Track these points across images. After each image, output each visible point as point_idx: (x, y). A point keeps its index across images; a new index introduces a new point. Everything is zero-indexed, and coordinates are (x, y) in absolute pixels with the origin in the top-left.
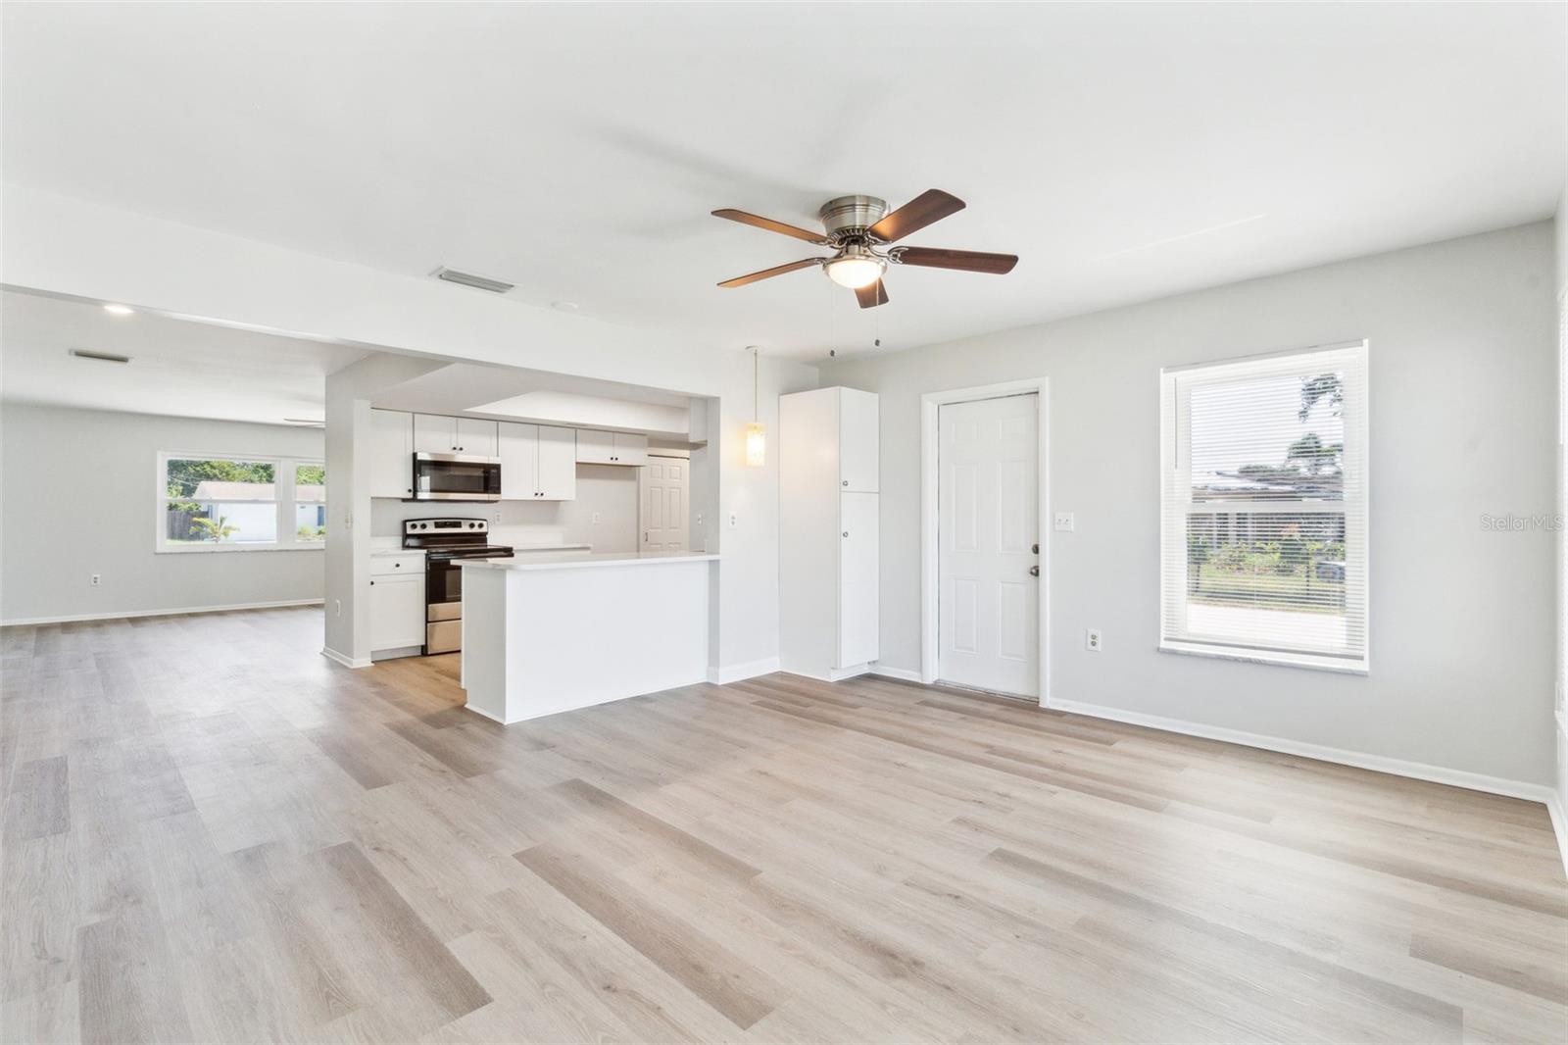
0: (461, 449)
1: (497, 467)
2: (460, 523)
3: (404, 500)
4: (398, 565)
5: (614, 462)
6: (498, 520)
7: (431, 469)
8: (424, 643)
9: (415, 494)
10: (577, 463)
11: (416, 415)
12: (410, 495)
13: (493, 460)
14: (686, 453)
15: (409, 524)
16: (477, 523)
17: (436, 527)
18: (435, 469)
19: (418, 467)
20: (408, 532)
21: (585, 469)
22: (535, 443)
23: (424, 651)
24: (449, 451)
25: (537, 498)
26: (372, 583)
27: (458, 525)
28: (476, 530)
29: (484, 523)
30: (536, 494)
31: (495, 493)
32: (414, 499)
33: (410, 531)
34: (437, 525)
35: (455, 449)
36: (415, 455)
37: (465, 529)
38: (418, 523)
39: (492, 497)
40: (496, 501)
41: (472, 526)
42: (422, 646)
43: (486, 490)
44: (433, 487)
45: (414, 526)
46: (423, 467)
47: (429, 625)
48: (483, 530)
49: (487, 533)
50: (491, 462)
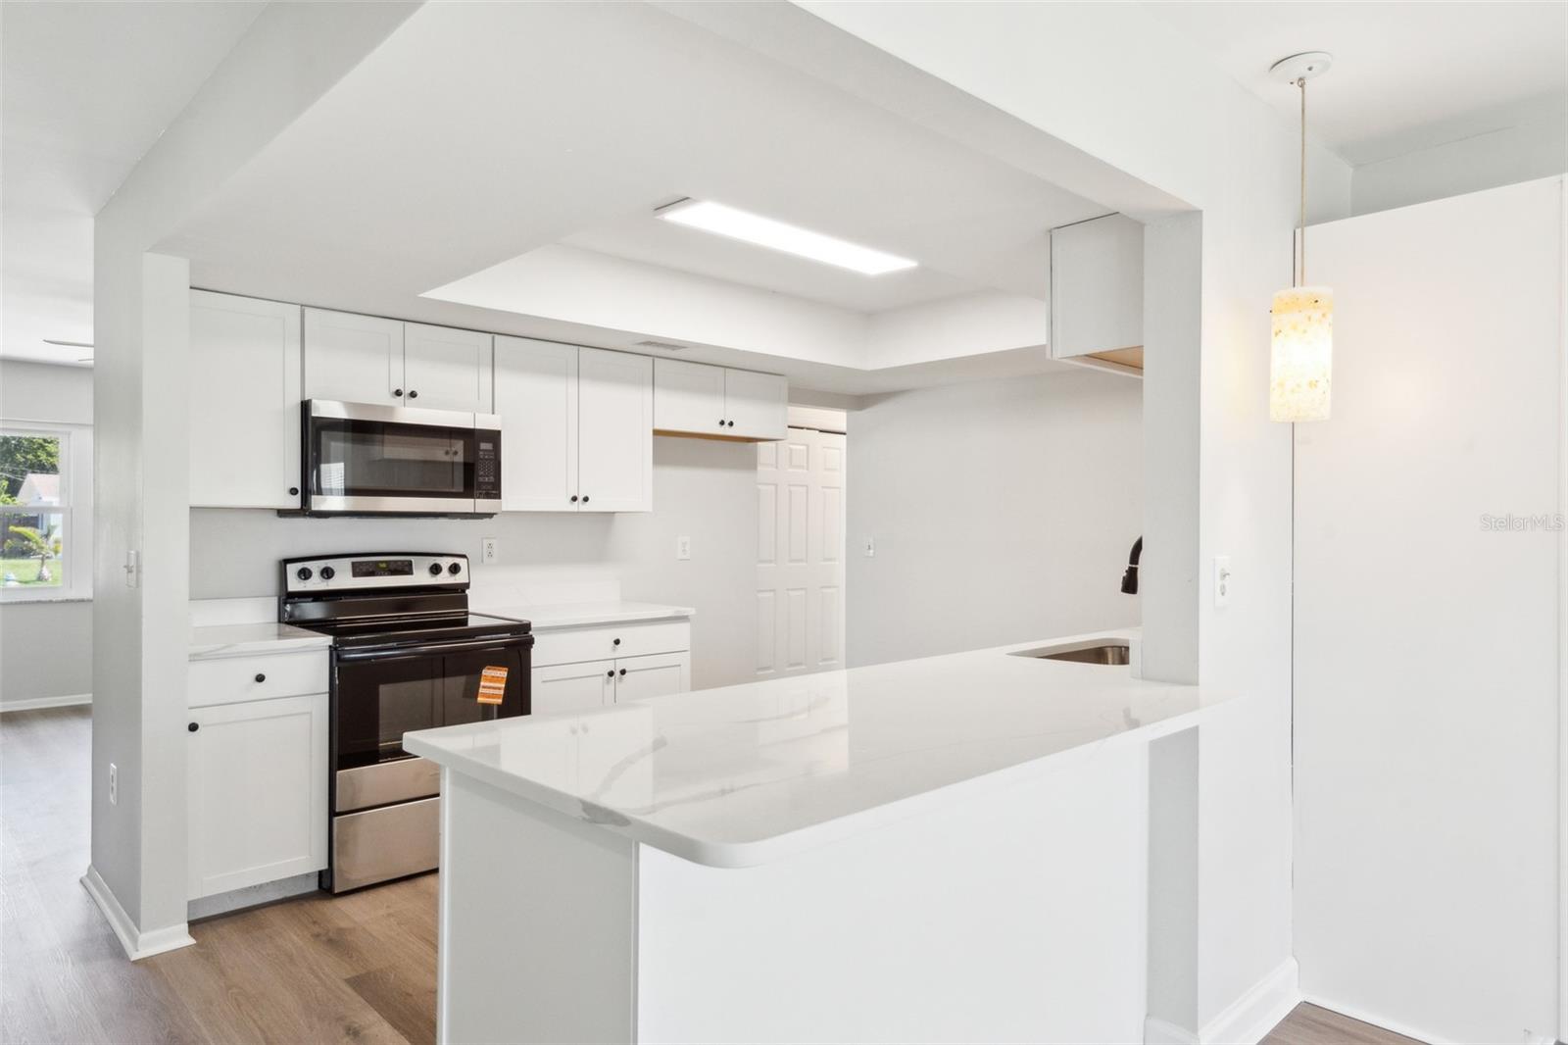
0: (413, 395)
1: (494, 437)
2: (410, 563)
3: (283, 513)
4: (260, 678)
5: (726, 431)
6: (490, 555)
7: (345, 440)
8: (324, 866)
9: (305, 500)
10: (657, 433)
11: (307, 310)
12: (295, 502)
13: (484, 422)
14: (838, 418)
15: (292, 569)
16: (445, 563)
17: (356, 574)
18: (354, 441)
19: (315, 434)
20: (291, 588)
21: (671, 444)
22: (572, 384)
23: (326, 886)
24: (384, 398)
25: (574, 507)
26: (193, 727)
27: (406, 569)
28: (444, 578)
29: (462, 562)
30: (574, 499)
31: (488, 496)
32: (305, 511)
33: (295, 585)
34: (358, 571)
35: (398, 393)
36: (305, 406)
37: (420, 577)
38: (315, 567)
39: (483, 505)
40: (490, 515)
41: (436, 570)
42: (321, 873)
43: (469, 490)
44: (350, 485)
45: (305, 574)
46: (324, 435)
47: (336, 819)
48: (460, 578)
49: (467, 586)
50: (479, 426)
